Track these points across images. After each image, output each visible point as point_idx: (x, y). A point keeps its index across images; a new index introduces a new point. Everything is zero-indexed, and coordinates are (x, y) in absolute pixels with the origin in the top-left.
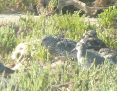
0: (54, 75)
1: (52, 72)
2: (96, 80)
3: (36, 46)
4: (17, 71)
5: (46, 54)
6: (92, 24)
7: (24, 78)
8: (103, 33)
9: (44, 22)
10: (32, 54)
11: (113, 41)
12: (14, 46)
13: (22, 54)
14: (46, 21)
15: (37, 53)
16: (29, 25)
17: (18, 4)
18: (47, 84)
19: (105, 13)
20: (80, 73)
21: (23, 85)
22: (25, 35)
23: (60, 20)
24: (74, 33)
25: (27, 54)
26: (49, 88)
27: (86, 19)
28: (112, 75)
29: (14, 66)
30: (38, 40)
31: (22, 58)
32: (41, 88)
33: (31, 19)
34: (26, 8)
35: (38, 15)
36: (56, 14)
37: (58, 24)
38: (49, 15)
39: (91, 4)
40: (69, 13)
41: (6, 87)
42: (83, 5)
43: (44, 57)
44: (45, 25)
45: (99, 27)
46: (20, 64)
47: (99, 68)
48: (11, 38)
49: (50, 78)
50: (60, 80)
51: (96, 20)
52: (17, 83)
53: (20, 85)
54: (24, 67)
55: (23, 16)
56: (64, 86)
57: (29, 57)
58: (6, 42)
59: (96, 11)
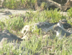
0: (44, 42)
1: (43, 40)
2: (66, 45)
4: (24, 40)
5: (40, 31)
6: (64, 15)
7: (28, 43)
8: (70, 20)
10: (32, 30)
13: (27, 31)
14: (40, 14)
15: (35, 30)
16: (31, 15)
17: (25, 4)
18: (40, 47)
19: (71, 10)
20: (58, 41)
21: (28, 47)
23: (47, 13)
24: (54, 20)
25: (30, 31)
26: (41, 49)
27: (61, 13)
29: (22, 37)
31: (27, 33)
32: (37, 49)
33: (32, 13)
34: (29, 7)
35: (35, 10)
36: (45, 10)
37: (46, 15)
38: (41, 10)
39: (64, 5)
40: (52, 10)
41: (18, 48)
42: (60, 5)
44: (39, 16)
45: (68, 17)
46: (26, 36)
47: (68, 38)
48: (21, 22)
49: (42, 43)
50: (47, 44)
51: (66, 13)
52: (24, 46)
53: (26, 47)
54: (28, 38)
55: (28, 11)
56: (49, 48)
58: (19, 25)
59: (66, 8)
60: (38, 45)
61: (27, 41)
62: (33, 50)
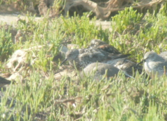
0: (58, 88)
1: (56, 84)
2: (108, 95)
3: (36, 53)
4: (14, 82)
5: (48, 62)
6: (104, 28)
7: (21, 90)
8: (117, 39)
9: (48, 25)
10: (32, 62)
11: (129, 49)
12: (10, 52)
13: (19, 62)
14: (50, 24)
15: (38, 62)
16: (30, 28)
17: (16, 2)
18: (49, 99)
19: (119, 16)
20: (89, 87)
21: (21, 99)
22: (24, 40)
23: (66, 23)
24: (82, 39)
25: (26, 62)
26: (52, 102)
27: (97, 23)
28: (126, 90)
29: (9, 75)
30: (40, 46)
31: (19, 67)
32: (41, 103)
33: (31, 22)
34: (25, 7)
35: (40, 16)
36: (62, 16)
37: (63, 28)
38: (53, 17)
39: (104, 4)
40: (77, 15)
42: (95, 5)
43: (46, 66)
44: (48, 29)
45: (113, 32)
46: (17, 74)
47: (112, 81)
48: (7, 43)
49: (53, 91)
50: (65, 93)
51: (109, 23)
52: (13, 96)
53: (17, 99)
54: (22, 78)
55: (22, 18)
56: (69, 101)
57: (28, 66)
58: (1, 48)
59: (109, 13)
60: (45, 94)
61: (21, 86)
62: (34, 105)
